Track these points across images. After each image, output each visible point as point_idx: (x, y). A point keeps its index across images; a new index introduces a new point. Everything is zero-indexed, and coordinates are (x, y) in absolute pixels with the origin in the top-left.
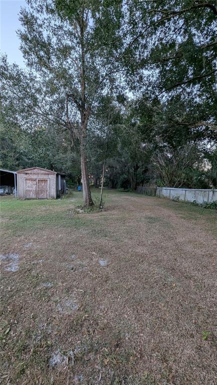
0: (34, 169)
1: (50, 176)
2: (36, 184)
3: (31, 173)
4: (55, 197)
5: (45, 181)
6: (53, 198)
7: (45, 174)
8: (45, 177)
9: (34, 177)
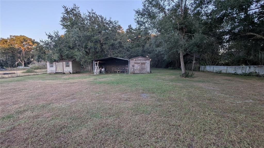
0: (139, 58)
1: (147, 61)
2: (140, 66)
3: (137, 60)
4: (150, 72)
5: (144, 64)
6: (149, 73)
7: (145, 60)
8: (144, 62)
9: (139, 62)
